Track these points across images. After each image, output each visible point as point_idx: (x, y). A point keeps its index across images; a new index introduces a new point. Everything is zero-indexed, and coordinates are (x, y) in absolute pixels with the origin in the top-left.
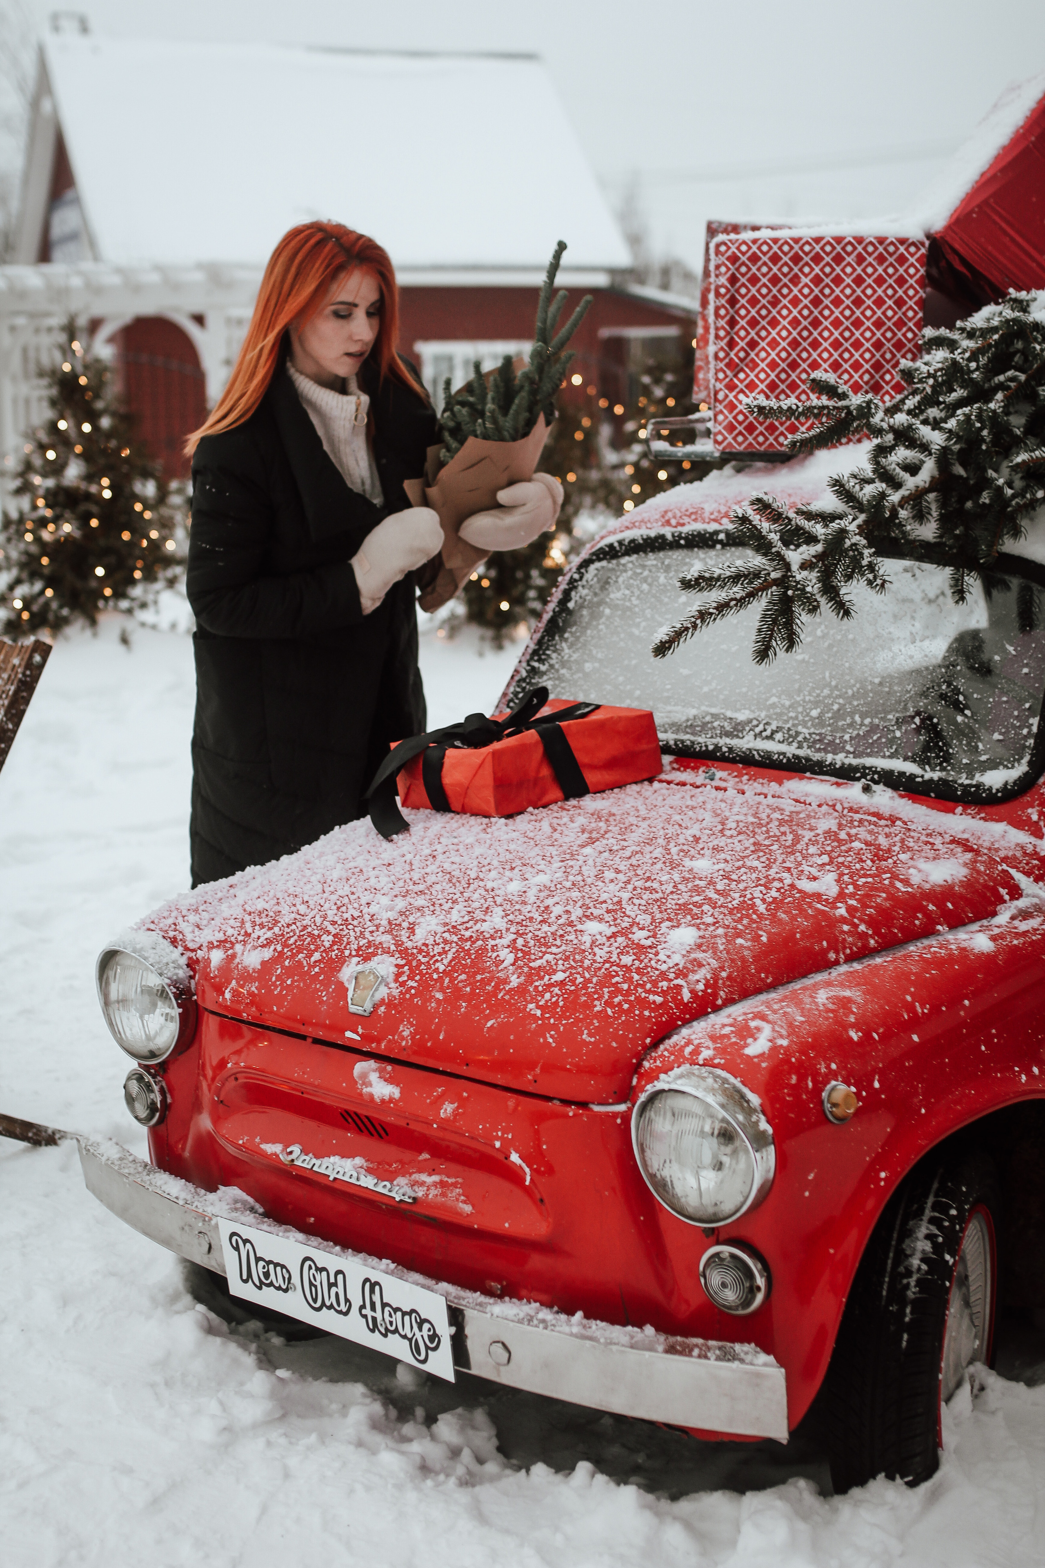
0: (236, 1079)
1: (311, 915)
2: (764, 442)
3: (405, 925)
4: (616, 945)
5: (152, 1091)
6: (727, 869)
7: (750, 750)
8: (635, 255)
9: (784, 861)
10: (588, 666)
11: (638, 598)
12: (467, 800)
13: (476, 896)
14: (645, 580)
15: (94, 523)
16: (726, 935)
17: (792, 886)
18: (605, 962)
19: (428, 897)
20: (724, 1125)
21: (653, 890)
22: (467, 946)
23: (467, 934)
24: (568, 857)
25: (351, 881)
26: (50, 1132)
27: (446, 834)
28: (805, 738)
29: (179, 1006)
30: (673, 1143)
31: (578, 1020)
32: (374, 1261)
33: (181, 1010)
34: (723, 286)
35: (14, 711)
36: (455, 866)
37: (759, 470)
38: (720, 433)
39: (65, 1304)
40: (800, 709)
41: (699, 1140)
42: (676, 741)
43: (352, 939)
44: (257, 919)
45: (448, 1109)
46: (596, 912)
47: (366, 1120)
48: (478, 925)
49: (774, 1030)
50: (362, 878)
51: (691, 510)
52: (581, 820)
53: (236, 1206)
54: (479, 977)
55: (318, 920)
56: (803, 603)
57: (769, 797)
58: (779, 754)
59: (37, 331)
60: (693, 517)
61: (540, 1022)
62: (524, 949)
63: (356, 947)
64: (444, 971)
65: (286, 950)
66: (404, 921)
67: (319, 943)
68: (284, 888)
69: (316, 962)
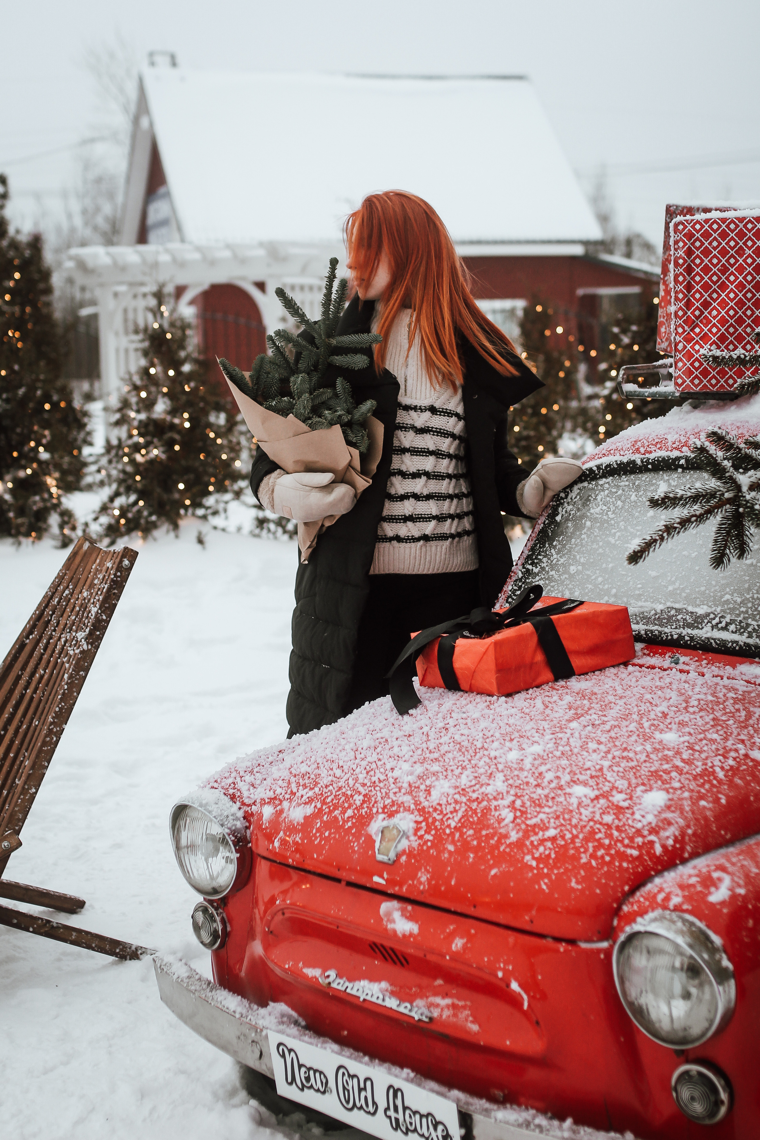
0: (283, 914)
1: (345, 778)
2: (716, 384)
3: (423, 787)
4: (599, 806)
5: (215, 921)
6: (691, 741)
7: (708, 638)
8: (604, 230)
9: (739, 734)
10: (573, 569)
11: (614, 512)
12: (473, 682)
13: (481, 763)
14: (619, 498)
15: (177, 448)
16: (691, 797)
17: (746, 756)
18: (590, 820)
19: (441, 764)
20: (693, 962)
21: (629, 759)
22: (474, 805)
23: (474, 796)
24: (558, 730)
25: (379, 750)
26: (133, 948)
27: (456, 710)
28: (754, 629)
29: (237, 851)
30: (649, 975)
31: (567, 870)
32: (396, 1070)
33: (238, 855)
34: (680, 258)
35: (107, 605)
36: (464, 738)
37: (712, 407)
38: (679, 376)
39: (143, 1097)
40: (750, 605)
41: (670, 974)
42: (646, 631)
43: (379, 798)
44: (301, 781)
45: (458, 944)
46: (582, 778)
47: (390, 952)
48: (484, 788)
49: (733, 880)
50: (387, 747)
51: (656, 441)
52: (568, 699)
53: (283, 1020)
54: (484, 833)
55: (351, 782)
56: (752, 519)
57: (725, 678)
58: (733, 642)
59: (135, 296)
60: (658, 446)
61: (535, 871)
62: (522, 809)
63: (382, 805)
64: (455, 827)
65: (324, 807)
66: (422, 784)
67: (352, 801)
68: (323, 755)
69: (349, 818)
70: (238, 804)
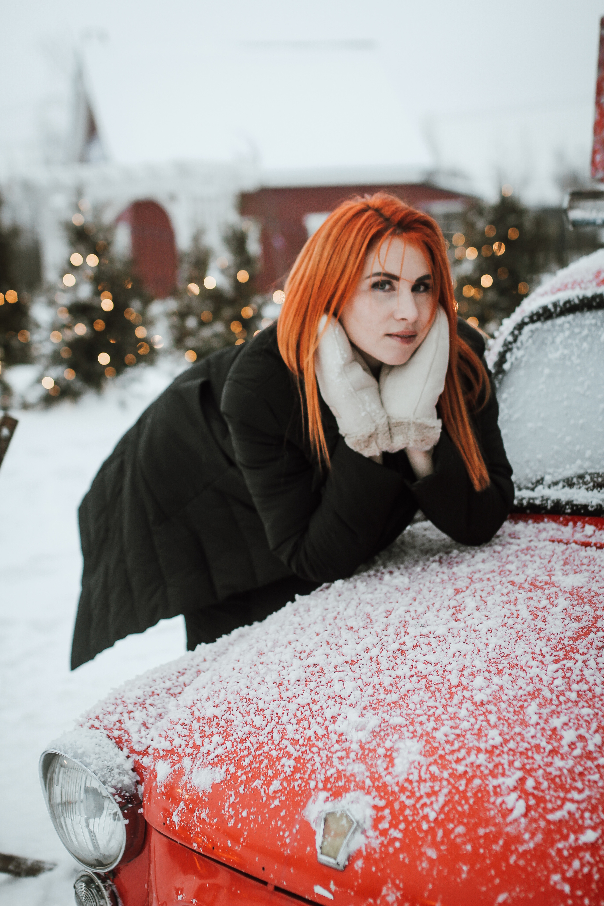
1: (268, 729)
3: (381, 751)
5: (103, 897)
11: (579, 356)
13: (463, 712)
14: (584, 339)
19: (404, 711)
22: (462, 785)
23: (461, 768)
24: (562, 654)
25: (312, 685)
26: (30, 863)
29: (125, 816)
33: (127, 822)
36: (430, 668)
43: (318, 765)
44: (207, 728)
48: (472, 758)
50: (324, 681)
54: (481, 831)
55: (277, 737)
61: (570, 902)
62: (536, 792)
63: (323, 777)
64: (436, 820)
65: (240, 773)
66: (379, 745)
67: (279, 767)
68: (236, 689)
69: (275, 792)
70: (126, 751)
